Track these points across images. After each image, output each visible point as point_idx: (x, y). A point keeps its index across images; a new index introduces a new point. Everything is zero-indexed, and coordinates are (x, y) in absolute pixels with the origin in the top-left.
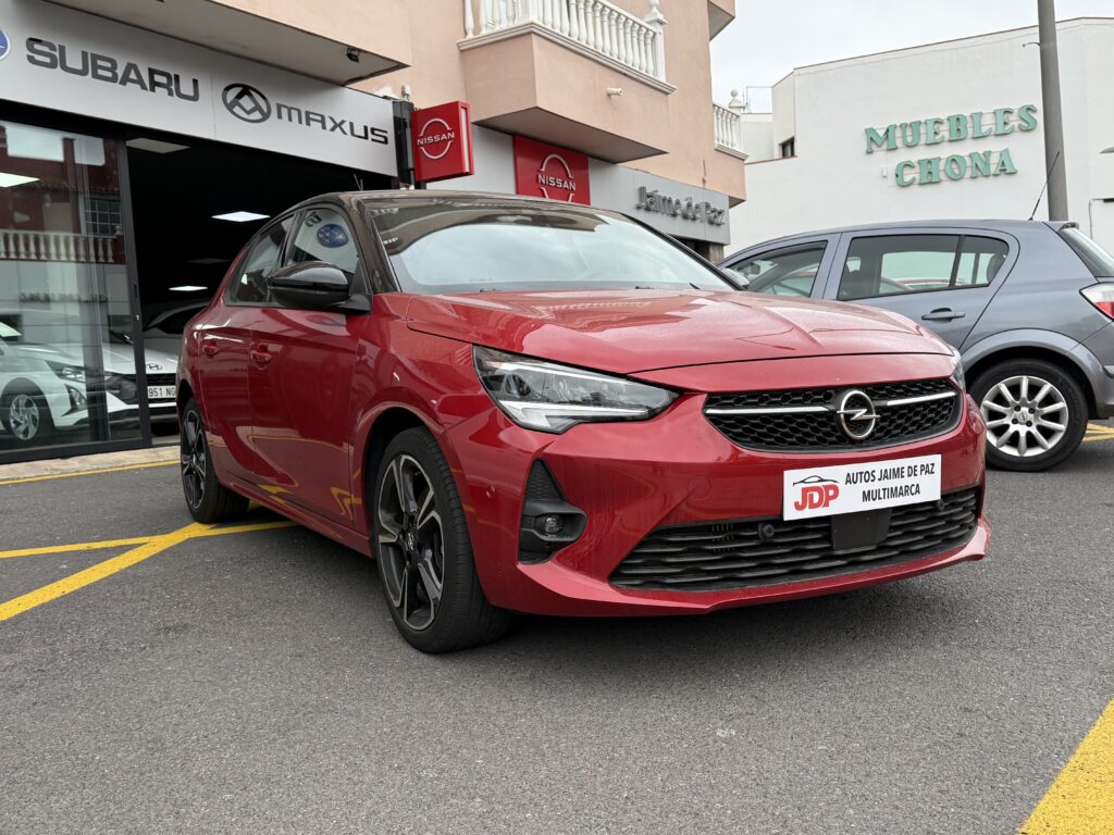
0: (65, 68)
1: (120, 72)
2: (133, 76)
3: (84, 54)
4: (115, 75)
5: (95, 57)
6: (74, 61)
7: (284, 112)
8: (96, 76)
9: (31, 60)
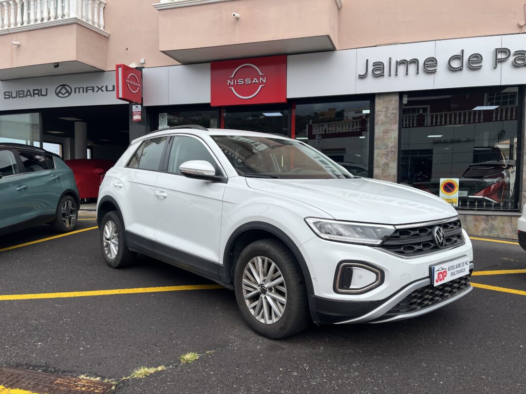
0: (12, 98)
1: (25, 94)
2: (29, 94)
3: (17, 92)
4: (24, 95)
5: (19, 91)
6: (14, 95)
7: (77, 90)
8: (19, 97)
9: (5, 98)
